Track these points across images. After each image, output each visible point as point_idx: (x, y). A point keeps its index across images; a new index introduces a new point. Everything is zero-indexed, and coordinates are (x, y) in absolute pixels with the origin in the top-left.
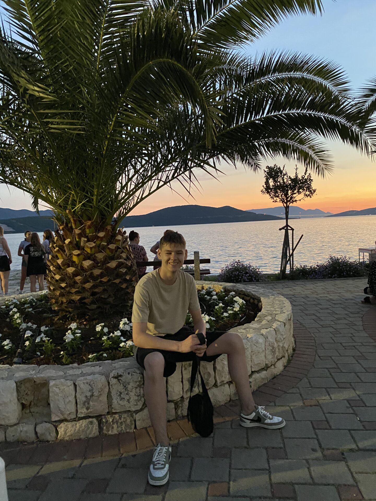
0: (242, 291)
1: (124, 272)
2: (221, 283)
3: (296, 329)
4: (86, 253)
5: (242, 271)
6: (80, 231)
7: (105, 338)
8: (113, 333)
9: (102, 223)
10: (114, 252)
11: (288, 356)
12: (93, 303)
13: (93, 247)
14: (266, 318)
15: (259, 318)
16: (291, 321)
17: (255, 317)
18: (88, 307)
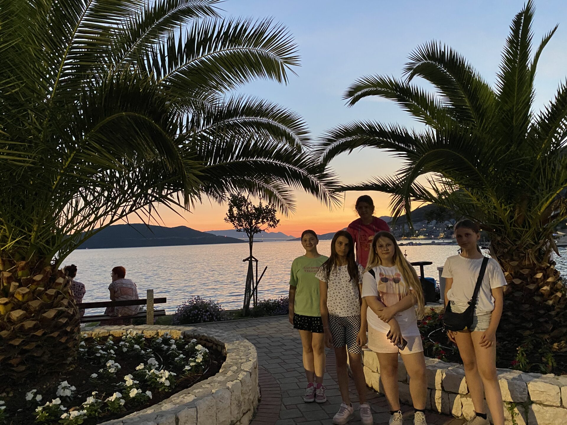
0: (203, 336)
1: (64, 322)
2: (179, 328)
3: (261, 375)
4: (16, 300)
5: (201, 309)
6: (10, 274)
7: (39, 409)
8: (51, 402)
9: (40, 263)
10: (53, 298)
11: (254, 409)
12: (22, 363)
13: (27, 293)
14: (231, 368)
15: (223, 369)
16: (257, 369)
17: (220, 367)
18: (14, 369)
